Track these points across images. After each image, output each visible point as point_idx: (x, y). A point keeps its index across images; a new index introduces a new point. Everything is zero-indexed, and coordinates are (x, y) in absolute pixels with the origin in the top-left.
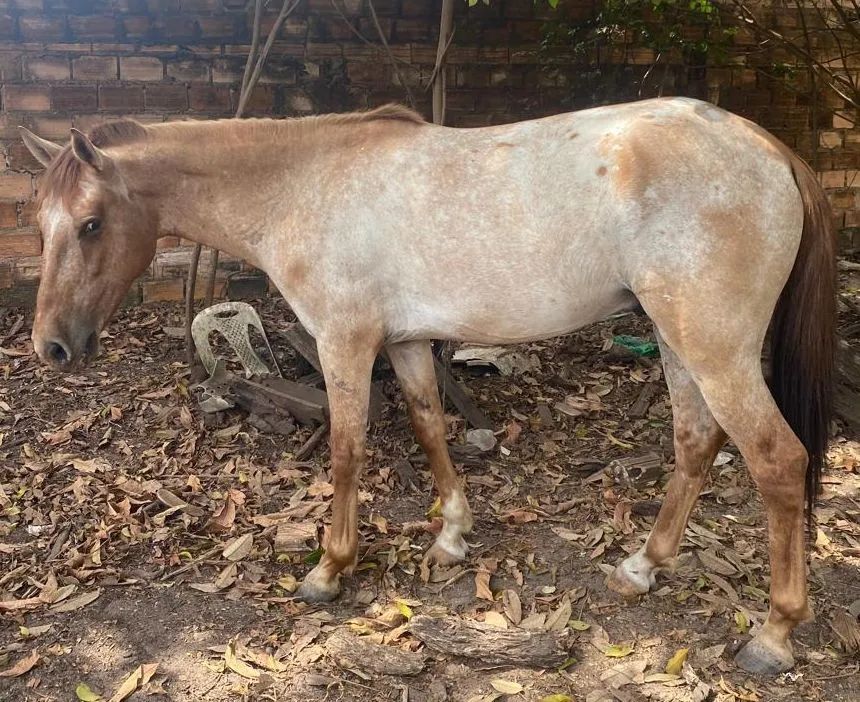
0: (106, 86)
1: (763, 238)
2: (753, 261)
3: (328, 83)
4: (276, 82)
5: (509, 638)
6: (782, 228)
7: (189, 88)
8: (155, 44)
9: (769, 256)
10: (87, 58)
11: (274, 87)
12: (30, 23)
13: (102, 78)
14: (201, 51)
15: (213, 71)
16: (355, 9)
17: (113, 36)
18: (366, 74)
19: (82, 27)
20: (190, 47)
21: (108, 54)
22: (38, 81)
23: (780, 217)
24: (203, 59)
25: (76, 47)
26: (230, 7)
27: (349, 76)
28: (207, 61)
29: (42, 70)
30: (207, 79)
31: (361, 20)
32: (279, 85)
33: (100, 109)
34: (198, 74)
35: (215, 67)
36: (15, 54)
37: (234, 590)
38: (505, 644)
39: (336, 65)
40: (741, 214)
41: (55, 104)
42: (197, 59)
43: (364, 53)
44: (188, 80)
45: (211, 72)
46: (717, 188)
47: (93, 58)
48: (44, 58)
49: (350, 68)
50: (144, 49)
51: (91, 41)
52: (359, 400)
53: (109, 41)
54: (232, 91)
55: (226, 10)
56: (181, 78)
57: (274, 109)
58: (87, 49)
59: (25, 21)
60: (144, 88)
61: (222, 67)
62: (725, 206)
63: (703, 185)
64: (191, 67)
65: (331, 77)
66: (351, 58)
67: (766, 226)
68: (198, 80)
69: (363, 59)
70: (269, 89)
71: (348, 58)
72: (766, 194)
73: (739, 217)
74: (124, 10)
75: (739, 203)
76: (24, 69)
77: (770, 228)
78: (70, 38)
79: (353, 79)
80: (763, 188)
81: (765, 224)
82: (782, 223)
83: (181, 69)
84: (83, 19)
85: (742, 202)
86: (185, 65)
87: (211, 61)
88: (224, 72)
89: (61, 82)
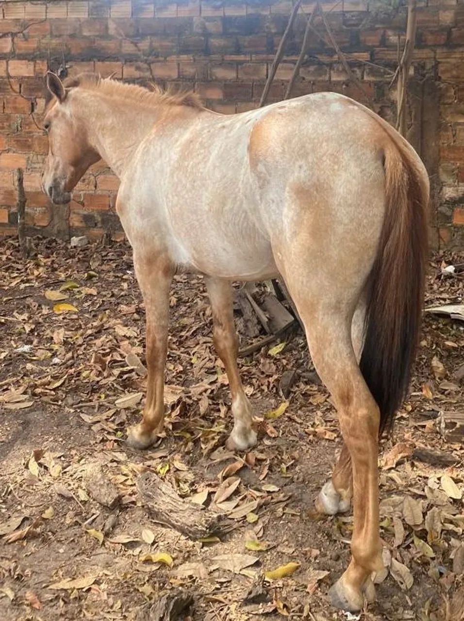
0: (258, 83)
1: (333, 213)
2: (326, 231)
3: (421, 80)
4: (378, 79)
5: (174, 504)
6: (350, 205)
7: (314, 84)
8: (292, 55)
9: (340, 229)
10: (248, 64)
11: (376, 84)
12: (215, 42)
13: (256, 78)
14: (324, 59)
15: (332, 72)
16: (448, 22)
17: (265, 49)
18: (454, 73)
19: (246, 44)
20: (316, 56)
21: (262, 62)
22: (217, 80)
23: (349, 197)
24: (324, 64)
25: (242, 58)
26: (347, 26)
27: (439, 75)
28: (327, 65)
29: (220, 73)
30: (327, 78)
31: (453, 30)
32: (380, 82)
33: (253, 99)
34: (320, 75)
35: (334, 69)
36: (204, 62)
37: (98, 425)
38: (170, 507)
39: (428, 66)
40: (317, 190)
41: (226, 95)
42: (320, 64)
43: (453, 56)
44: (313, 78)
45: (330, 74)
46: (300, 167)
47: (251, 64)
48: (222, 64)
49: (441, 68)
50: (285, 58)
51: (251, 53)
52: (156, 306)
53: (262, 53)
54: (344, 86)
55: (344, 27)
56: (309, 78)
57: (375, 100)
58: (248, 58)
59: (212, 40)
60: (283, 85)
61: (338, 70)
62: (304, 183)
63: (291, 163)
64: (316, 70)
65: (424, 76)
66: (443, 60)
67: (336, 203)
68: (320, 79)
69: (453, 61)
70: (372, 85)
71: (439, 60)
72: (340, 175)
73: (315, 192)
74: (273, 31)
75: (316, 181)
76: (209, 72)
77: (339, 205)
78: (238, 52)
79: (443, 77)
80: (338, 170)
81: (335, 201)
82: (350, 202)
83: (309, 72)
84: (247, 38)
85: (318, 180)
86: (312, 68)
87: (330, 66)
88: (339, 73)
89: (230, 80)
